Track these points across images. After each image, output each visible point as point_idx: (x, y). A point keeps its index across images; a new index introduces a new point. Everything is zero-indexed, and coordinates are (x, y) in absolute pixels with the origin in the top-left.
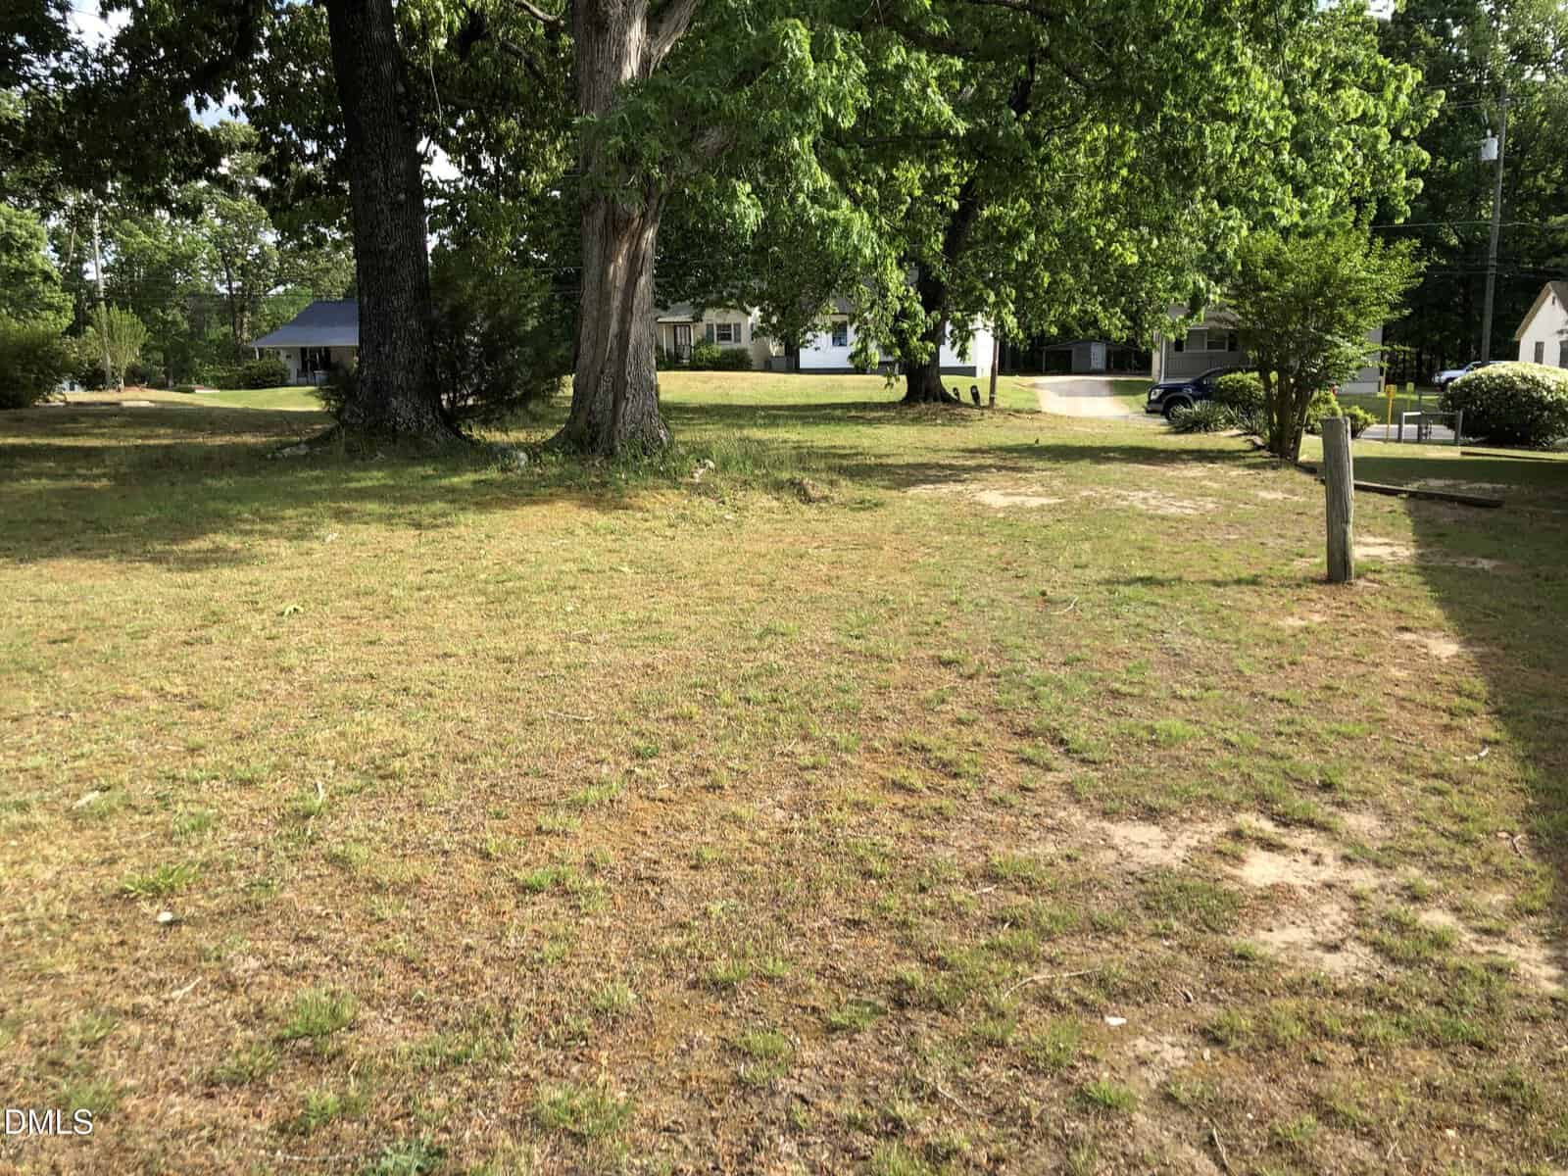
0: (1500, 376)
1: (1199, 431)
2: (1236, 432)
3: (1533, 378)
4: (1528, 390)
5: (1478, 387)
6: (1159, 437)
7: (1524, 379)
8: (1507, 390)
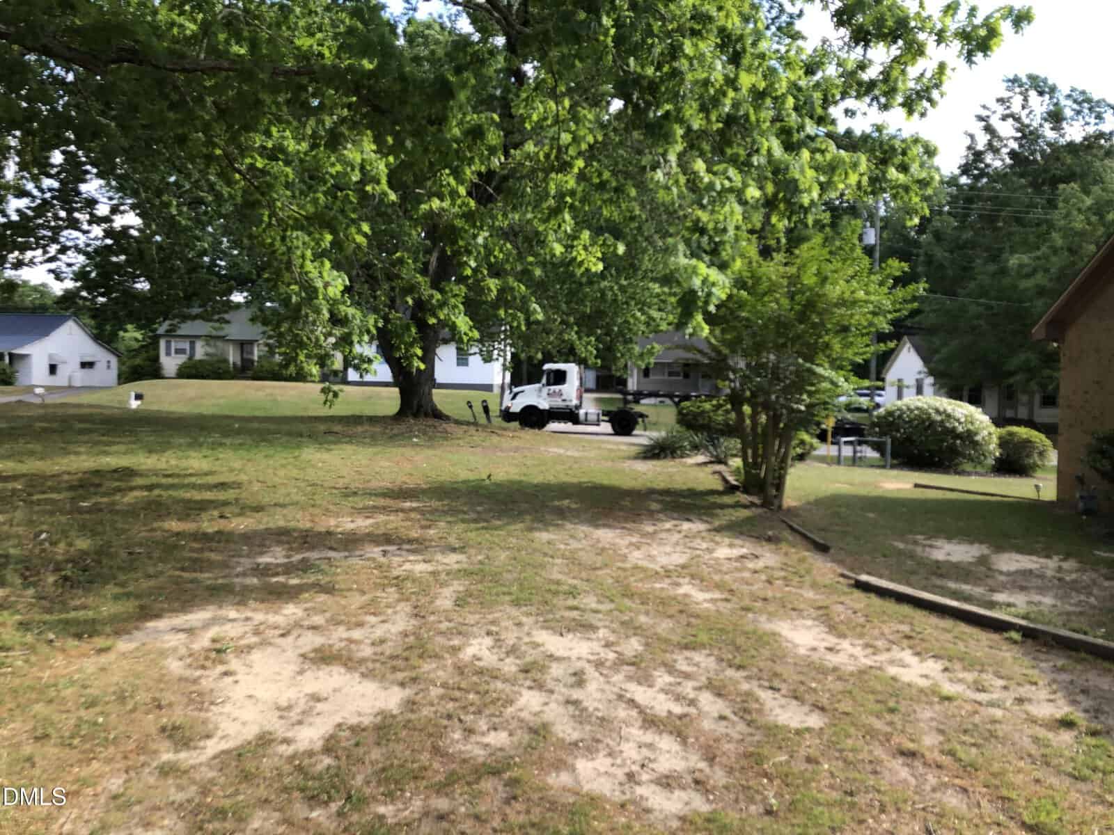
0: (917, 408)
1: (665, 457)
2: (701, 458)
3: (945, 411)
4: (942, 421)
5: (900, 417)
6: (628, 463)
7: (938, 411)
8: (923, 421)
